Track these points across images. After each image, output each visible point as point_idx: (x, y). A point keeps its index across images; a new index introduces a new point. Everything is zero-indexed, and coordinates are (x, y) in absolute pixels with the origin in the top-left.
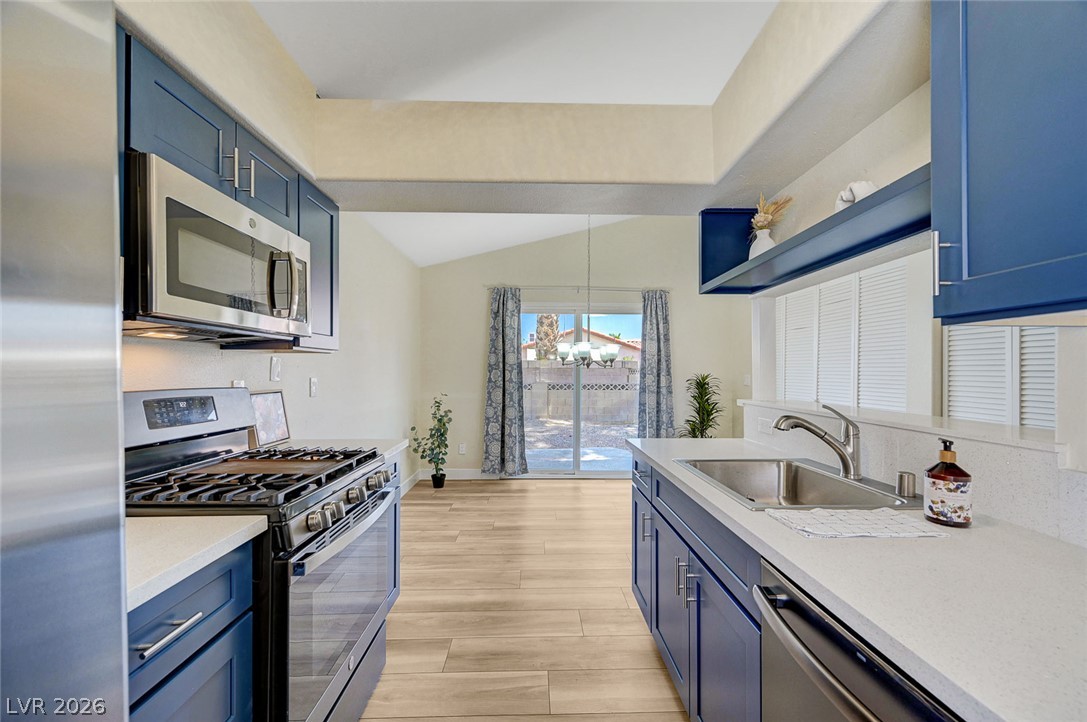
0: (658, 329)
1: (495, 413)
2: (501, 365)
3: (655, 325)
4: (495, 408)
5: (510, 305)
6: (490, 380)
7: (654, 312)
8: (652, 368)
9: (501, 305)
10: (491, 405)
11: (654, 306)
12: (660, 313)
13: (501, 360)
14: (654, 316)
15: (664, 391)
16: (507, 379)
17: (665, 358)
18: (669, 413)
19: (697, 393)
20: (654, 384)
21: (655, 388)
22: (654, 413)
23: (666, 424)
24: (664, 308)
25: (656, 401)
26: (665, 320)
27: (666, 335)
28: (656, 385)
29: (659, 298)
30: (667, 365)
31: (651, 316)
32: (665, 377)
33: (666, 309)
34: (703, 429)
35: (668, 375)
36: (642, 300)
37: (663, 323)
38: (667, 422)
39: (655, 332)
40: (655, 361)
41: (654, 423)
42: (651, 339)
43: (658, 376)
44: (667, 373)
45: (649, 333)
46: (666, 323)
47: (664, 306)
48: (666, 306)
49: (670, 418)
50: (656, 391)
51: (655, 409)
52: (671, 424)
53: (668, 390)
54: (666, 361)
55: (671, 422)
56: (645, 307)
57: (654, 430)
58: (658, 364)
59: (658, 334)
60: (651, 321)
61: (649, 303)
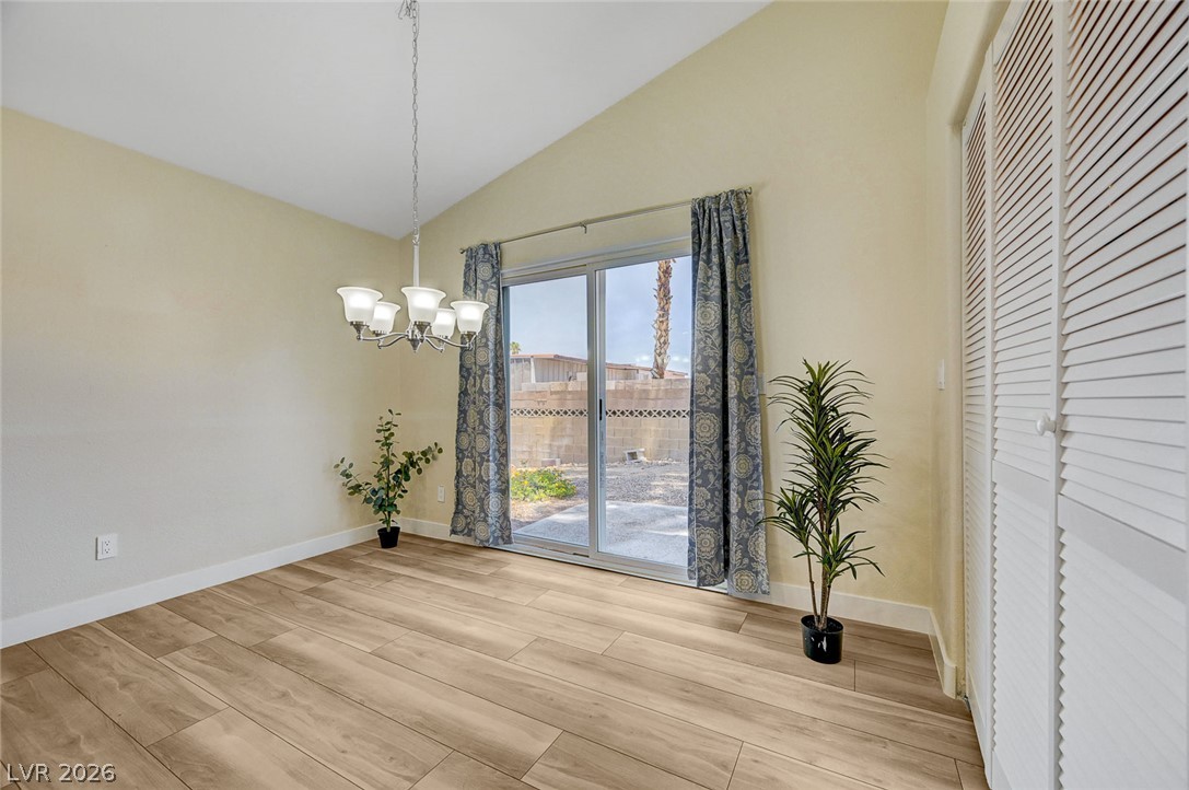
0: (723, 274)
1: (469, 443)
2: (474, 367)
3: (716, 268)
4: (469, 435)
8: (706, 359)
9: (473, 273)
10: (466, 430)
11: (715, 227)
12: (727, 240)
13: (474, 360)
15: (734, 406)
16: (477, 389)
17: (746, 335)
18: (754, 457)
19: (805, 412)
20: (711, 392)
21: (713, 400)
22: (708, 455)
23: (741, 481)
24: (738, 228)
25: (718, 431)
26: (743, 256)
27: (748, 286)
28: (719, 395)
29: (725, 209)
30: (751, 352)
31: (709, 250)
32: (740, 378)
33: (743, 230)
34: (830, 509)
35: (752, 374)
36: (690, 219)
37: (737, 262)
38: (742, 476)
39: (717, 283)
40: (713, 344)
41: (711, 476)
42: (706, 298)
43: (725, 376)
44: (750, 367)
45: (703, 285)
46: (747, 261)
47: (738, 223)
48: (743, 224)
49: (756, 467)
50: (719, 406)
51: (715, 446)
52: (757, 480)
53: (752, 406)
54: (750, 343)
55: (758, 476)
56: (697, 233)
57: (712, 491)
58: (725, 350)
59: (724, 286)
60: (709, 261)
61: (705, 223)
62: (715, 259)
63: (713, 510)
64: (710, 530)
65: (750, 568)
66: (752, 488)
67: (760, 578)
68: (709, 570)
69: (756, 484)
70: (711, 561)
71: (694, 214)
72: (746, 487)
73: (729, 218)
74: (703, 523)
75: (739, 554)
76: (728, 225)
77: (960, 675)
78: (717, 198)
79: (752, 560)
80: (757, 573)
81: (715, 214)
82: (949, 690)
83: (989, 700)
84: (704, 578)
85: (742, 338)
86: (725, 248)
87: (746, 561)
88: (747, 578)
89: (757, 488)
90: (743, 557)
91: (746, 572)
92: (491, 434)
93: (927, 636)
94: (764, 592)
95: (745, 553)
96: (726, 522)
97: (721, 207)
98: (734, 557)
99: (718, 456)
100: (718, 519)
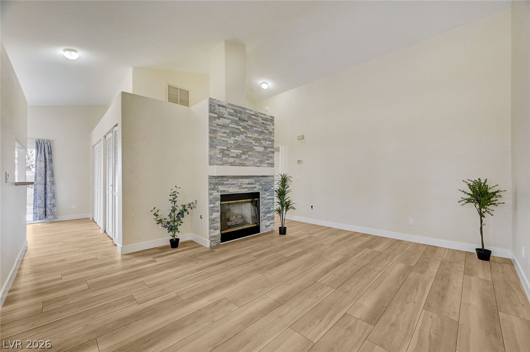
0: (45, 156)
3: (43, 155)
7: (43, 149)
11: (43, 146)
14: (43, 151)
15: (48, 183)
18: (53, 193)
20: (42, 180)
22: (41, 194)
25: (44, 188)
26: (51, 153)
27: (52, 159)
28: (44, 181)
31: (41, 151)
32: (50, 178)
35: (53, 177)
37: (49, 154)
38: (51, 197)
39: (44, 158)
40: (43, 171)
41: (42, 198)
42: (41, 161)
43: (46, 177)
45: (39, 158)
49: (54, 195)
50: (44, 183)
51: (43, 191)
53: (53, 183)
55: (55, 197)
57: (42, 201)
58: (46, 172)
59: (45, 159)
60: (41, 153)
61: (40, 145)
62: (43, 153)
63: (42, 204)
64: (42, 209)
65: (52, 214)
68: (41, 217)
70: (42, 215)
71: (36, 142)
72: (52, 199)
73: (47, 145)
74: (40, 207)
76: (47, 147)
78: (44, 140)
80: (54, 215)
81: (43, 144)
86: (46, 151)
88: (52, 217)
89: (54, 199)
94: (56, 218)
95: (51, 212)
97: (45, 143)
98: (48, 212)
99: (44, 193)
100: (44, 206)
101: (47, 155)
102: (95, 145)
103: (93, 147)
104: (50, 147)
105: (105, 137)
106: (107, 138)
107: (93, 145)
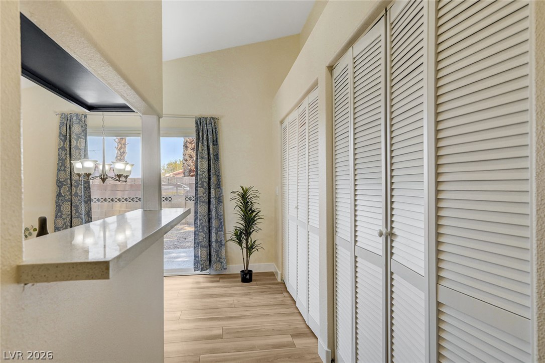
0: (208, 149)
1: (65, 223)
2: (69, 181)
3: (206, 146)
4: (64, 219)
5: (76, 129)
6: (59, 195)
7: (205, 136)
8: (203, 182)
9: (68, 129)
10: (61, 217)
11: (205, 130)
12: (210, 136)
13: (69, 177)
14: (205, 138)
15: (213, 201)
16: (73, 193)
17: (217, 173)
18: (220, 219)
19: (241, 203)
20: (205, 195)
21: (206, 198)
22: (204, 220)
23: (216, 229)
24: (214, 132)
25: (207, 210)
26: (216, 142)
27: (218, 154)
28: (207, 196)
29: (209, 124)
30: (219, 180)
31: (203, 139)
32: (215, 190)
33: (216, 133)
34: (248, 234)
35: (219, 188)
36: (195, 125)
37: (213, 144)
38: (217, 227)
39: (206, 152)
40: (205, 176)
41: (205, 228)
42: (202, 158)
43: (209, 189)
44: (219, 186)
45: (201, 153)
46: (217, 145)
47: (214, 130)
48: (216, 131)
49: (221, 223)
50: (207, 201)
51: (206, 216)
52: (222, 228)
53: (220, 200)
54: (218, 176)
55: (222, 227)
56: (198, 131)
57: (205, 234)
58: (209, 179)
59: (209, 154)
60: (203, 143)
61: (201, 127)
62: (205, 143)
63: (206, 241)
64: (205, 249)
65: (219, 261)
66: (220, 231)
67: (223, 264)
68: (205, 264)
69: (221, 230)
70: (205, 261)
71: (197, 123)
72: (218, 231)
73: (211, 128)
74: (202, 246)
75: (216, 256)
76: (211, 130)
77: (282, 275)
78: (206, 119)
79: (220, 258)
80: (222, 263)
81: (205, 125)
82: (279, 280)
83: (287, 262)
84: (203, 268)
85: (216, 174)
86: (210, 139)
87: (218, 259)
88: (218, 265)
89: (221, 231)
90: (217, 257)
91: (218, 263)
92: (83, 217)
93: (273, 272)
94: (225, 269)
95: (218, 256)
96: (210, 246)
97: (208, 123)
98: (214, 258)
99: (207, 220)
100: (207, 245)
101: (211, 146)
102: (284, 119)
103: (282, 122)
104: (215, 132)
105: (331, 68)
106: (337, 72)
107: (280, 119)
